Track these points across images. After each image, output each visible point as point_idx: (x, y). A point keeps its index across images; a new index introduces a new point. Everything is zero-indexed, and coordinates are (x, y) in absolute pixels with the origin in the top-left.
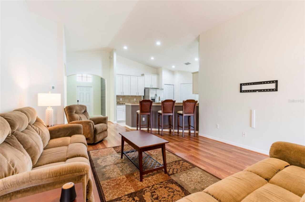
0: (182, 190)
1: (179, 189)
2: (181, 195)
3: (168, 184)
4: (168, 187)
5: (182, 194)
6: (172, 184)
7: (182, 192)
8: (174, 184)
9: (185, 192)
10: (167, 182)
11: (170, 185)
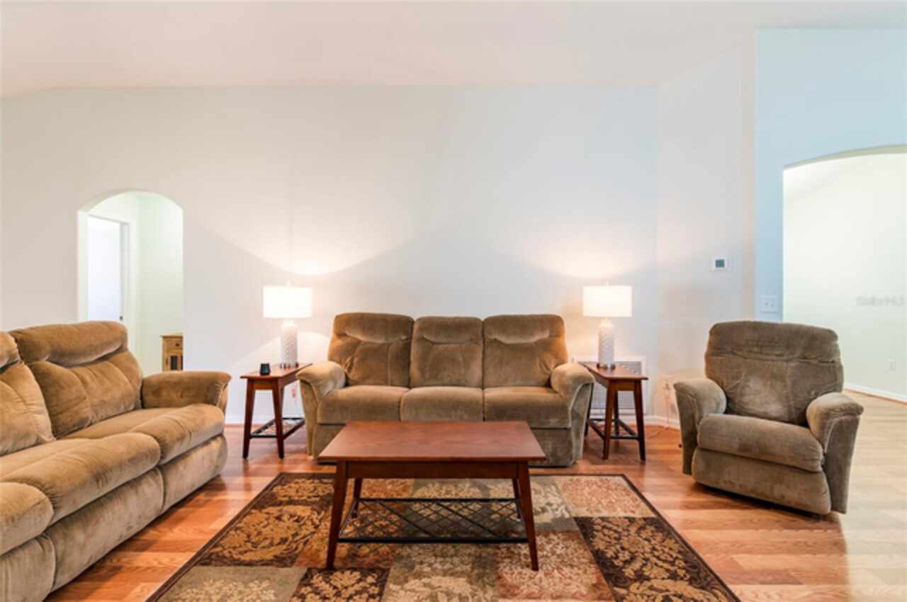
0: (239, 559)
1: (247, 557)
2: (231, 550)
3: (285, 550)
4: (279, 544)
5: (230, 552)
6: (275, 556)
7: (232, 556)
8: (272, 558)
9: (225, 560)
10: (297, 552)
11: (278, 550)
